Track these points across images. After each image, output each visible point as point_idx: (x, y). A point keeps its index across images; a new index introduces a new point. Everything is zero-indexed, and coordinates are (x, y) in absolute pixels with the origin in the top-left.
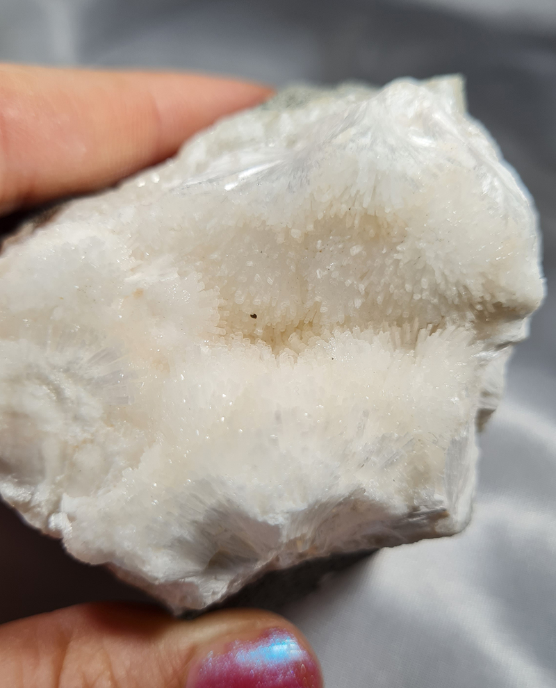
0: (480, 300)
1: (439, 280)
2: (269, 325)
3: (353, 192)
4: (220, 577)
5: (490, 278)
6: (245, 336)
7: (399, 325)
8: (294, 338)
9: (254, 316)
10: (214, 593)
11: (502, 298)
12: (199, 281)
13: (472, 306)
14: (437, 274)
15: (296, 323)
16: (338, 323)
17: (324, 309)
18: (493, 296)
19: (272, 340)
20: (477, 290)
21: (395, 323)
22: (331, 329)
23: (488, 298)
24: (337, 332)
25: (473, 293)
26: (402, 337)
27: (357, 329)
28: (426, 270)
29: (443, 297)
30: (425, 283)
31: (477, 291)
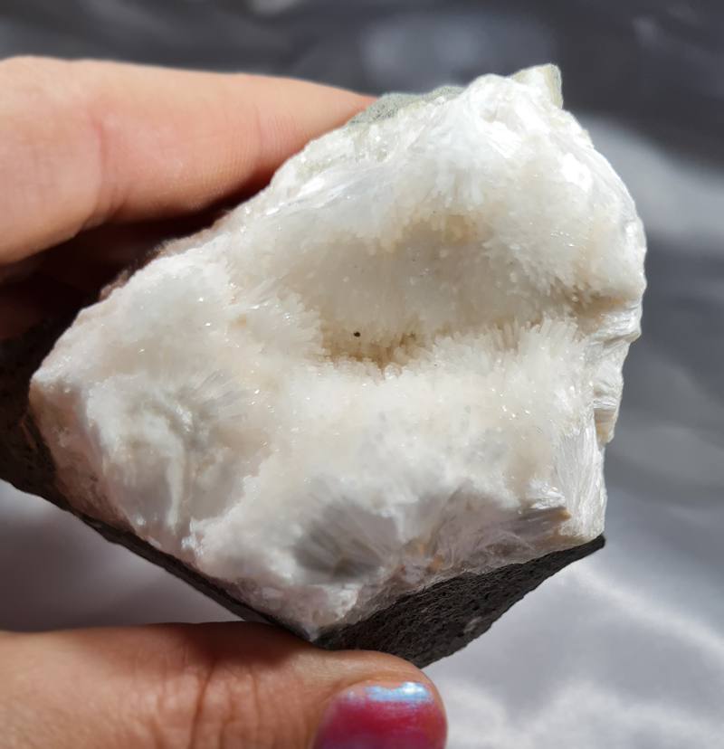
0: (574, 291)
1: (527, 271)
2: (373, 342)
3: (434, 194)
4: (348, 586)
5: (581, 266)
6: (350, 356)
7: (500, 327)
8: (399, 352)
9: (357, 334)
10: (344, 603)
11: (597, 287)
12: (298, 303)
13: (568, 299)
14: (525, 267)
15: (400, 338)
16: (438, 331)
17: (422, 318)
18: (588, 286)
19: (379, 359)
20: (568, 280)
21: (496, 325)
22: (433, 338)
23: (581, 287)
24: (438, 339)
25: (565, 283)
26: (505, 340)
27: (457, 334)
28: (514, 264)
29: (534, 290)
30: (513, 277)
31: (569, 282)
